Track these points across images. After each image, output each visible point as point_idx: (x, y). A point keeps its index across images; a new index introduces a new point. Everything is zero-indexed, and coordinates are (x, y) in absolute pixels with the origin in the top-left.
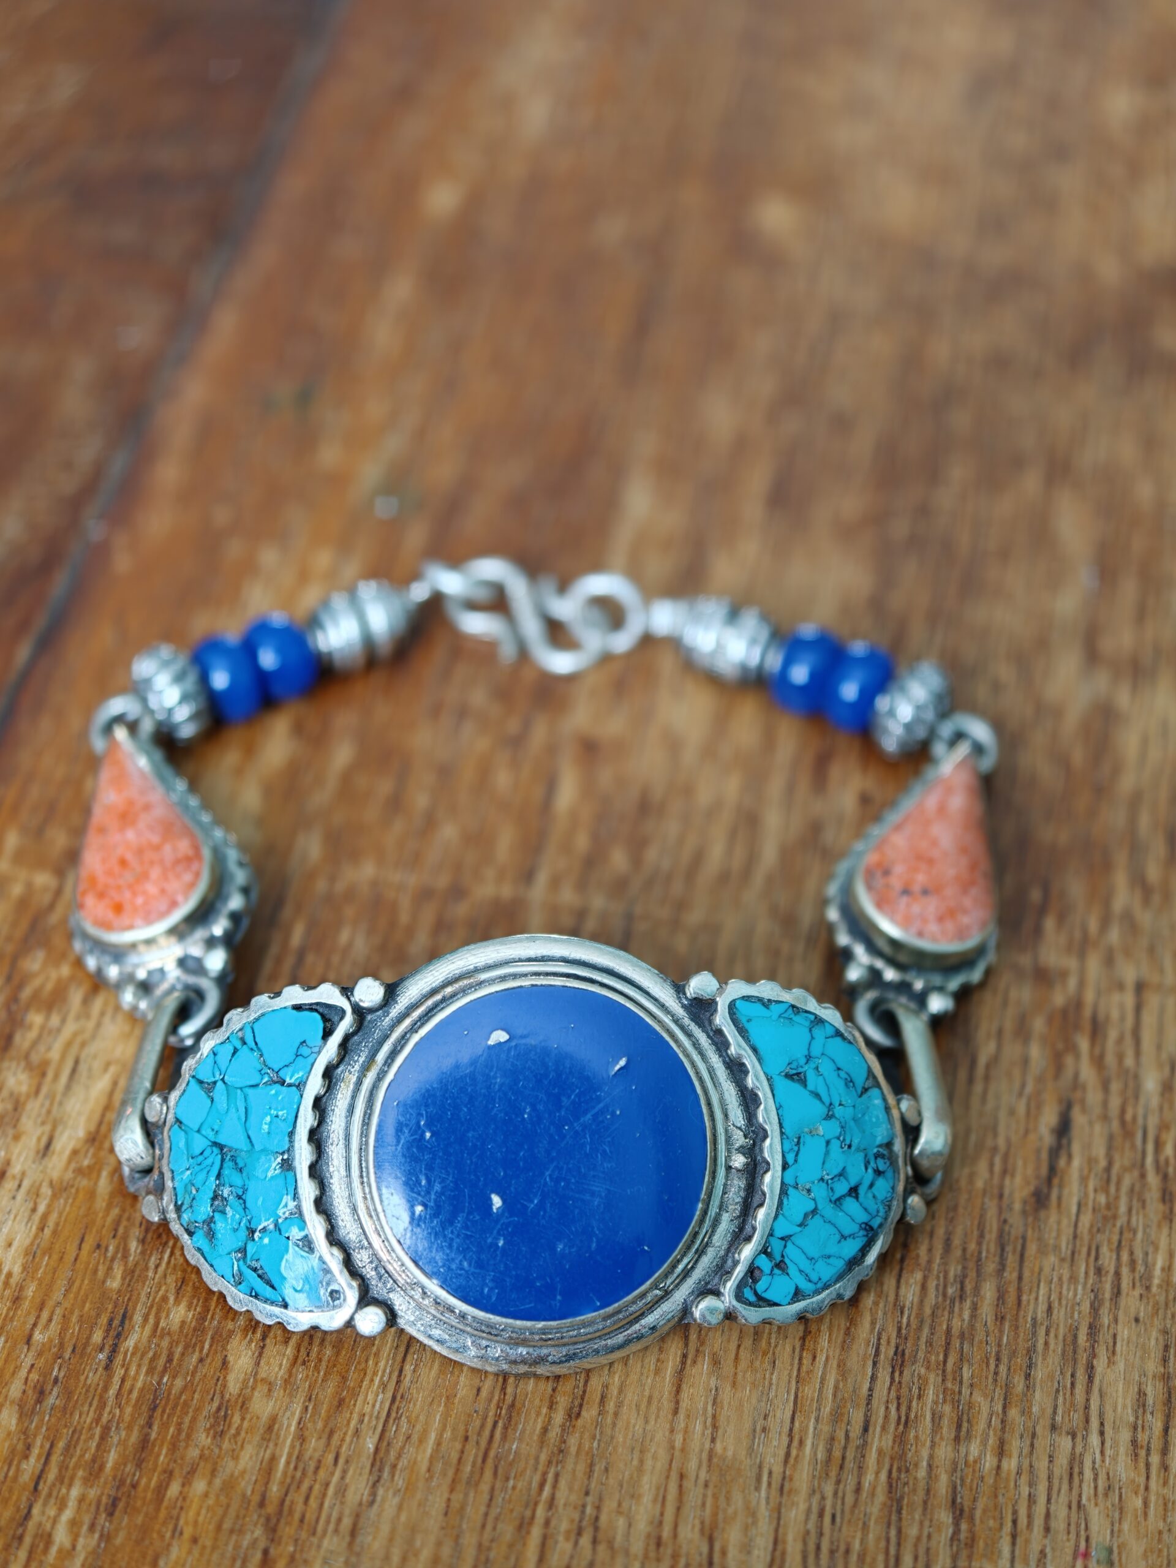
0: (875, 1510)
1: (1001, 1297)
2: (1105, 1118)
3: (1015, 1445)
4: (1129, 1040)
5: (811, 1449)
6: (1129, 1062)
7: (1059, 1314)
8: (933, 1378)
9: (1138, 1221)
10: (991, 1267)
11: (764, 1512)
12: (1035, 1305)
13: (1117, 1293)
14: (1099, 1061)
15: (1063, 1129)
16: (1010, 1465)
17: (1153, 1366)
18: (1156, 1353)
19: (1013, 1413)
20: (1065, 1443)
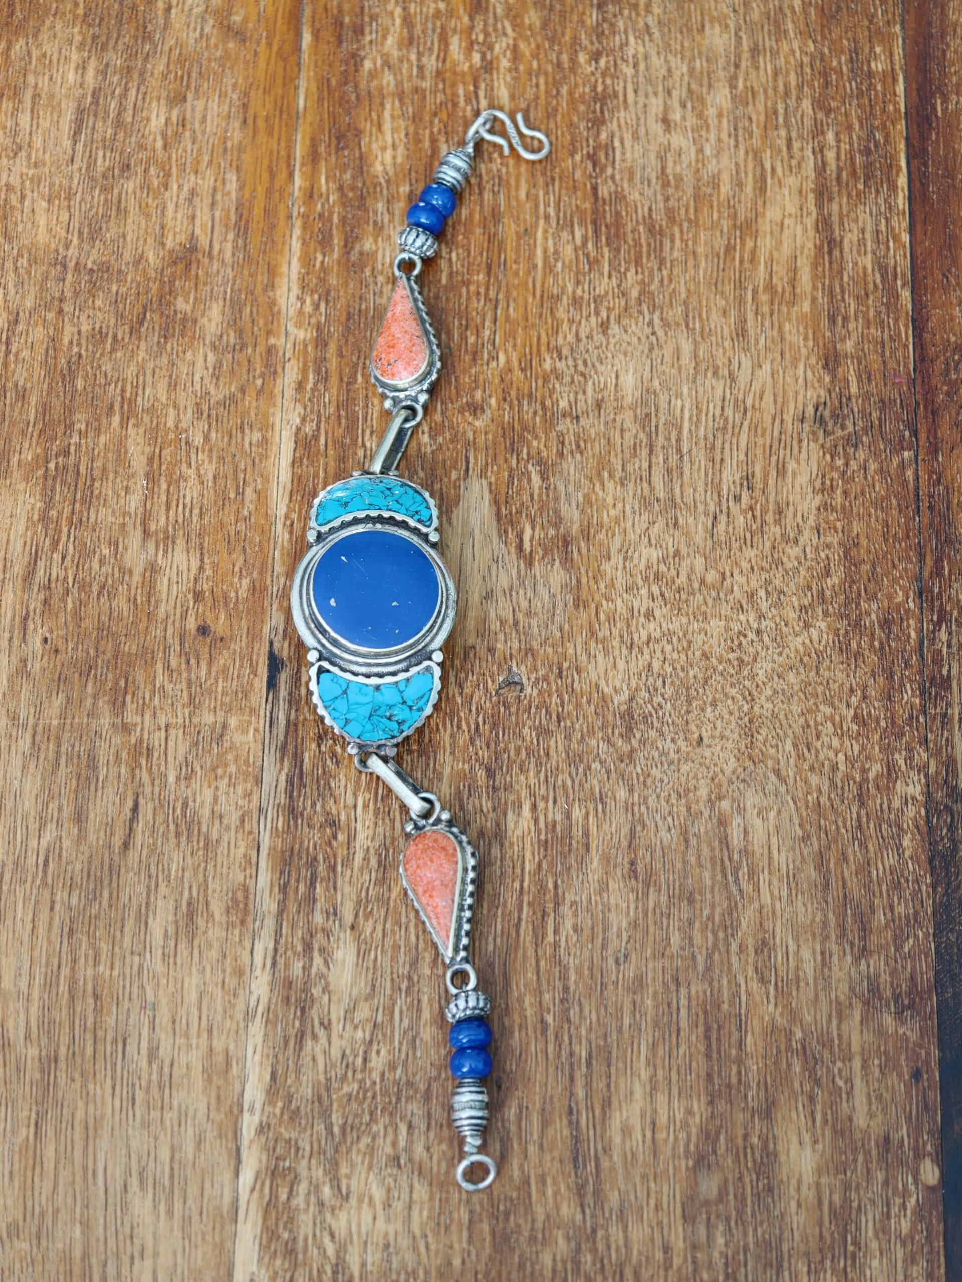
0: (64, 1002)
1: (111, 894)
2: (153, 799)
3: (117, 964)
4: (163, 757)
5: (38, 980)
6: (163, 768)
7: (134, 900)
8: (85, 939)
9: (166, 849)
10: (106, 882)
11: (21, 1011)
12: (124, 899)
13: (157, 886)
14: (150, 770)
15: (135, 808)
16: (116, 972)
17: (171, 918)
18: (172, 912)
19: (117, 949)
20: (136, 959)
